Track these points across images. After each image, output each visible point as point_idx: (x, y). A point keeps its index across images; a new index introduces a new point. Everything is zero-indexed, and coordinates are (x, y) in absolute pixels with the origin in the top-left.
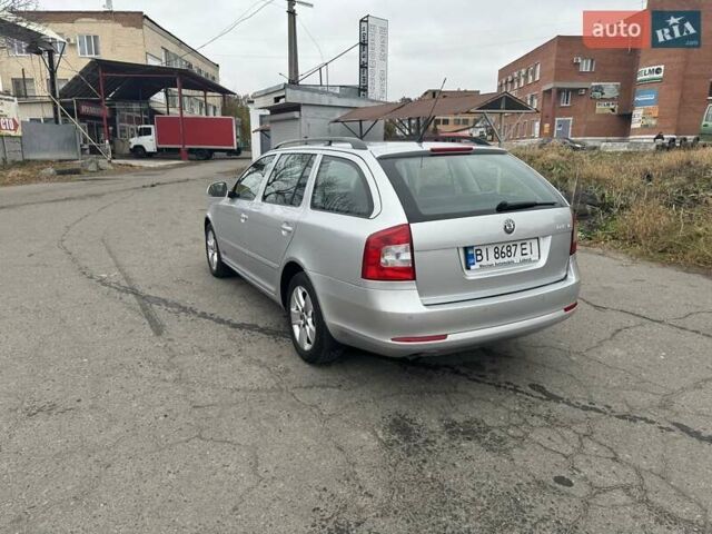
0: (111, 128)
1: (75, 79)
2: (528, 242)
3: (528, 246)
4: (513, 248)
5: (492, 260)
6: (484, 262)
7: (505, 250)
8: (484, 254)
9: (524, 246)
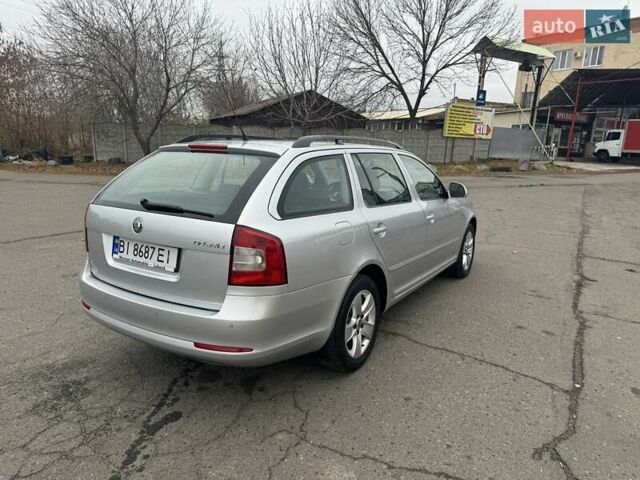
0: (585, 133)
1: (556, 89)
2: (167, 250)
3: (165, 253)
4: (151, 251)
5: (131, 256)
6: (124, 255)
7: (143, 250)
8: (126, 247)
9: (161, 252)
